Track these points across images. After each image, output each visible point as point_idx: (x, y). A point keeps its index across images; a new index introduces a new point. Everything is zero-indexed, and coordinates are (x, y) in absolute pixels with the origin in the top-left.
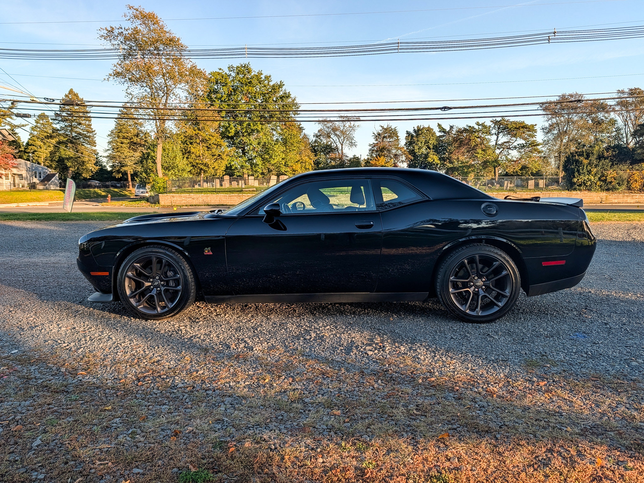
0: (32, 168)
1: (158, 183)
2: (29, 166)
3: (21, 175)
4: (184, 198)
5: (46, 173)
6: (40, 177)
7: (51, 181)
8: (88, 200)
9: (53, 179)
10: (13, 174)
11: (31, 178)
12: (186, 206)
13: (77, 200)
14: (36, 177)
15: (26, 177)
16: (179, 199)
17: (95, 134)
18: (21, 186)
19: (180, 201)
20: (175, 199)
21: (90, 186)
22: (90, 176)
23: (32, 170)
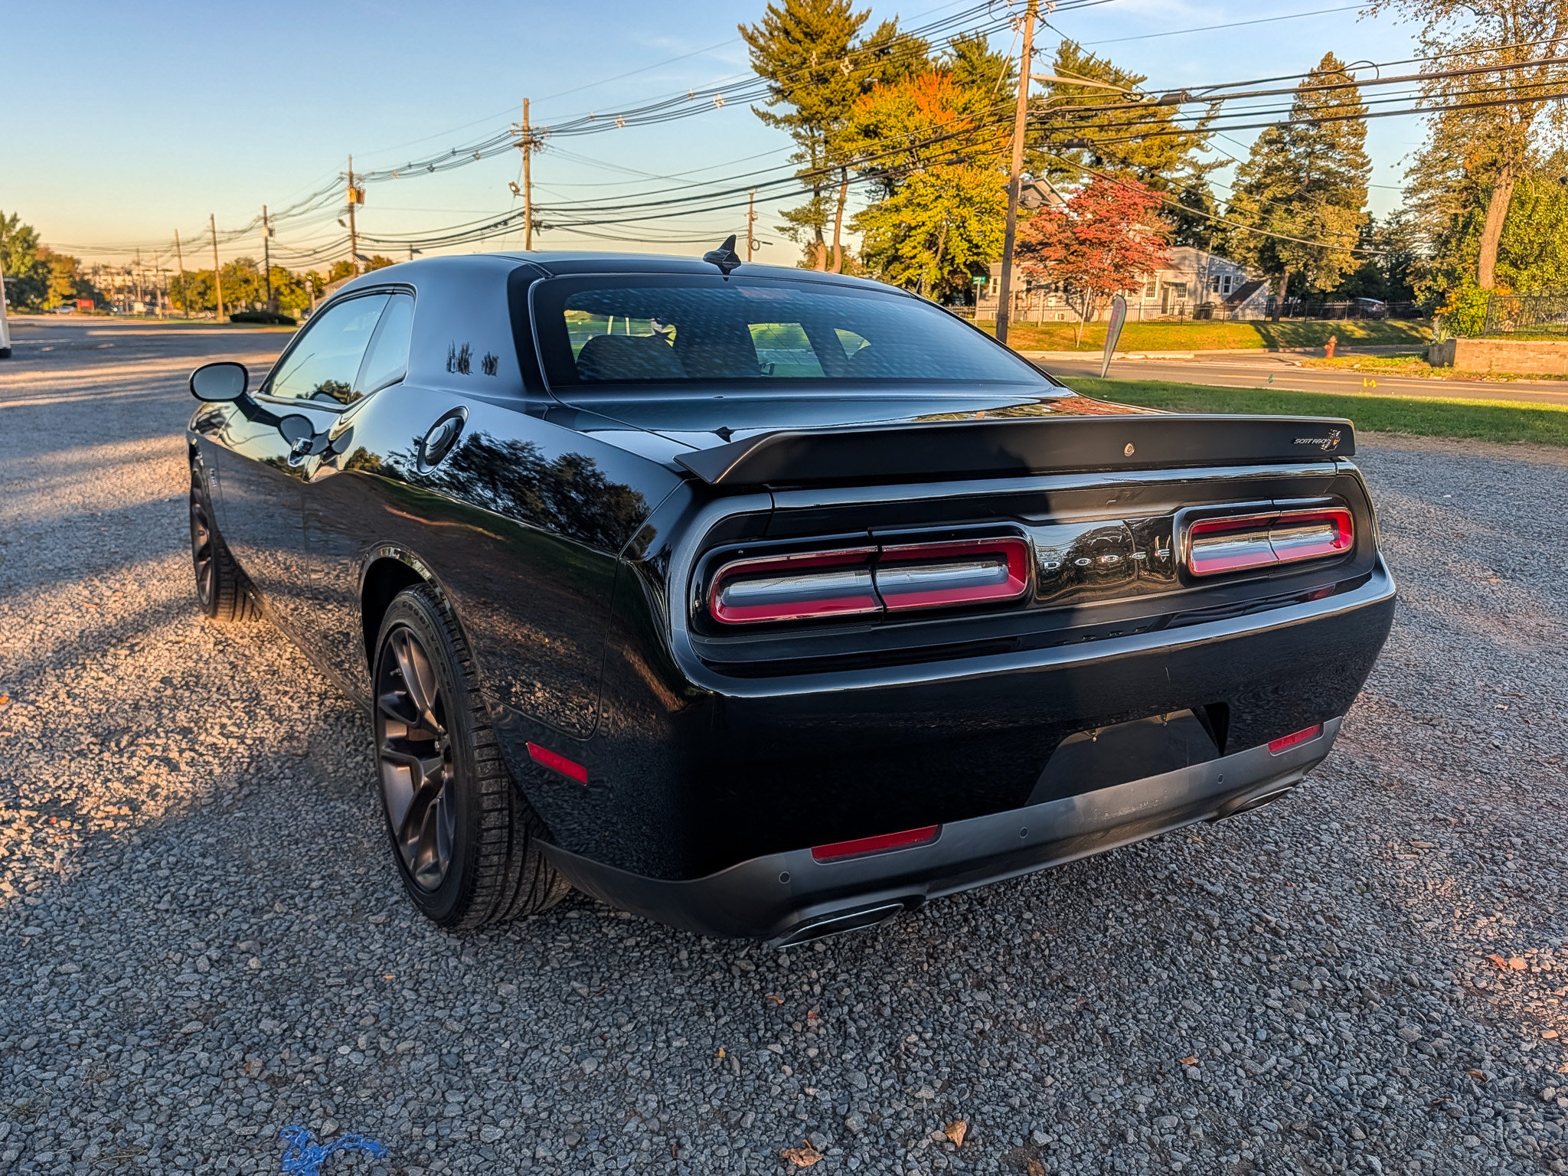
0: (1210, 268)
1: (1472, 306)
2: (1204, 263)
3: (1183, 285)
4: (1532, 354)
5: (1243, 278)
6: (1226, 289)
7: (1248, 300)
8: (1311, 349)
9: (1253, 295)
10: (1165, 283)
11: (1205, 292)
12: (1528, 377)
13: (1281, 350)
14: (1216, 290)
15: (1192, 288)
16: (1517, 356)
17: (1370, 170)
18: (1176, 312)
19: (1518, 361)
20: (1505, 353)
21: (1327, 314)
22: (1334, 287)
23: (1210, 273)
